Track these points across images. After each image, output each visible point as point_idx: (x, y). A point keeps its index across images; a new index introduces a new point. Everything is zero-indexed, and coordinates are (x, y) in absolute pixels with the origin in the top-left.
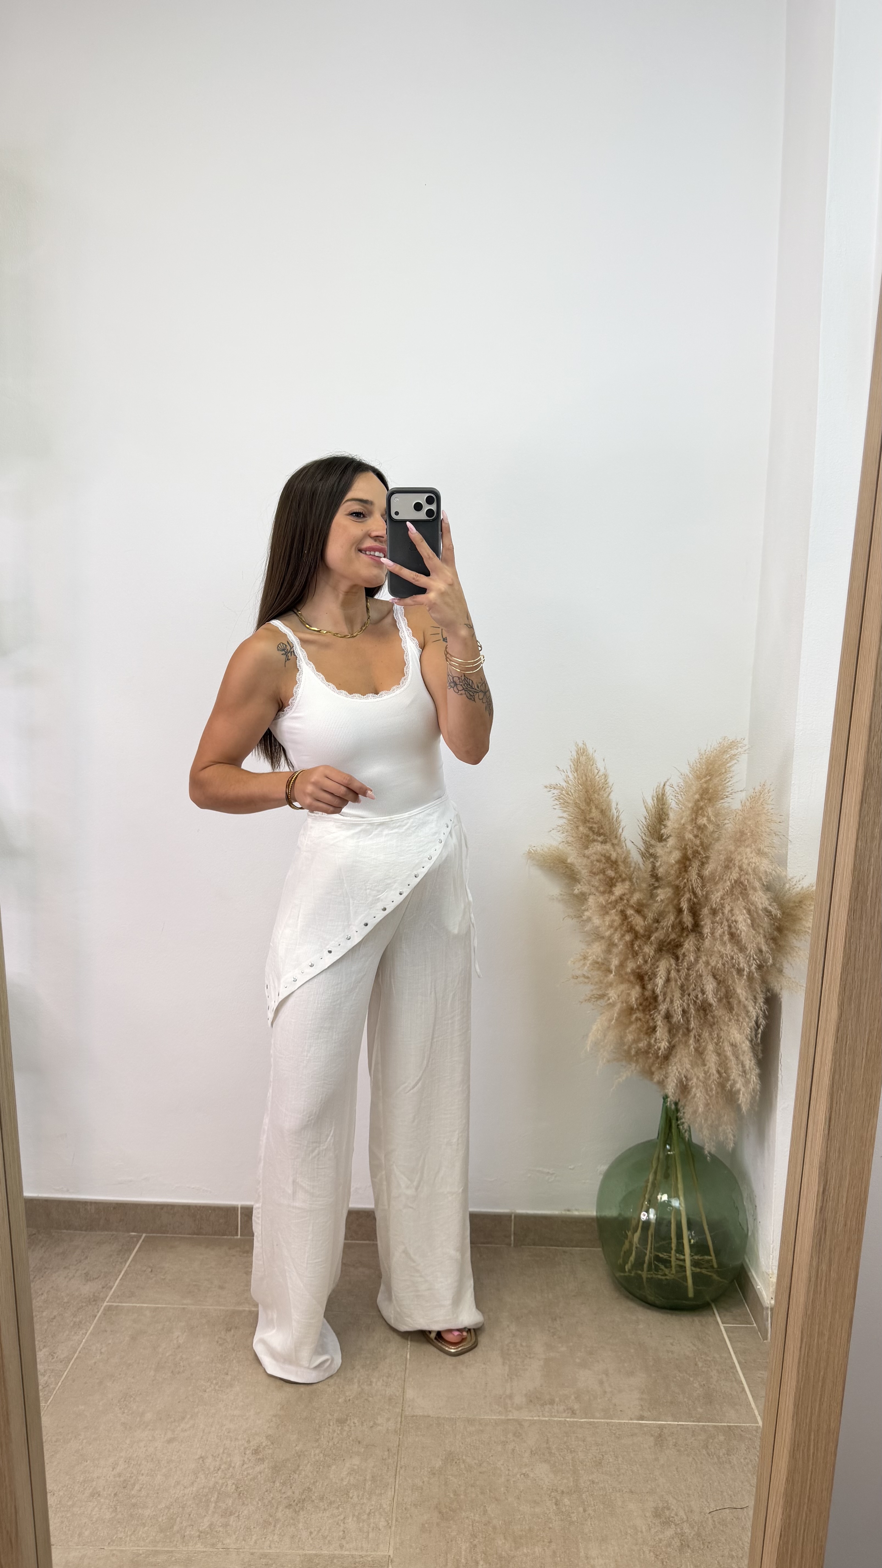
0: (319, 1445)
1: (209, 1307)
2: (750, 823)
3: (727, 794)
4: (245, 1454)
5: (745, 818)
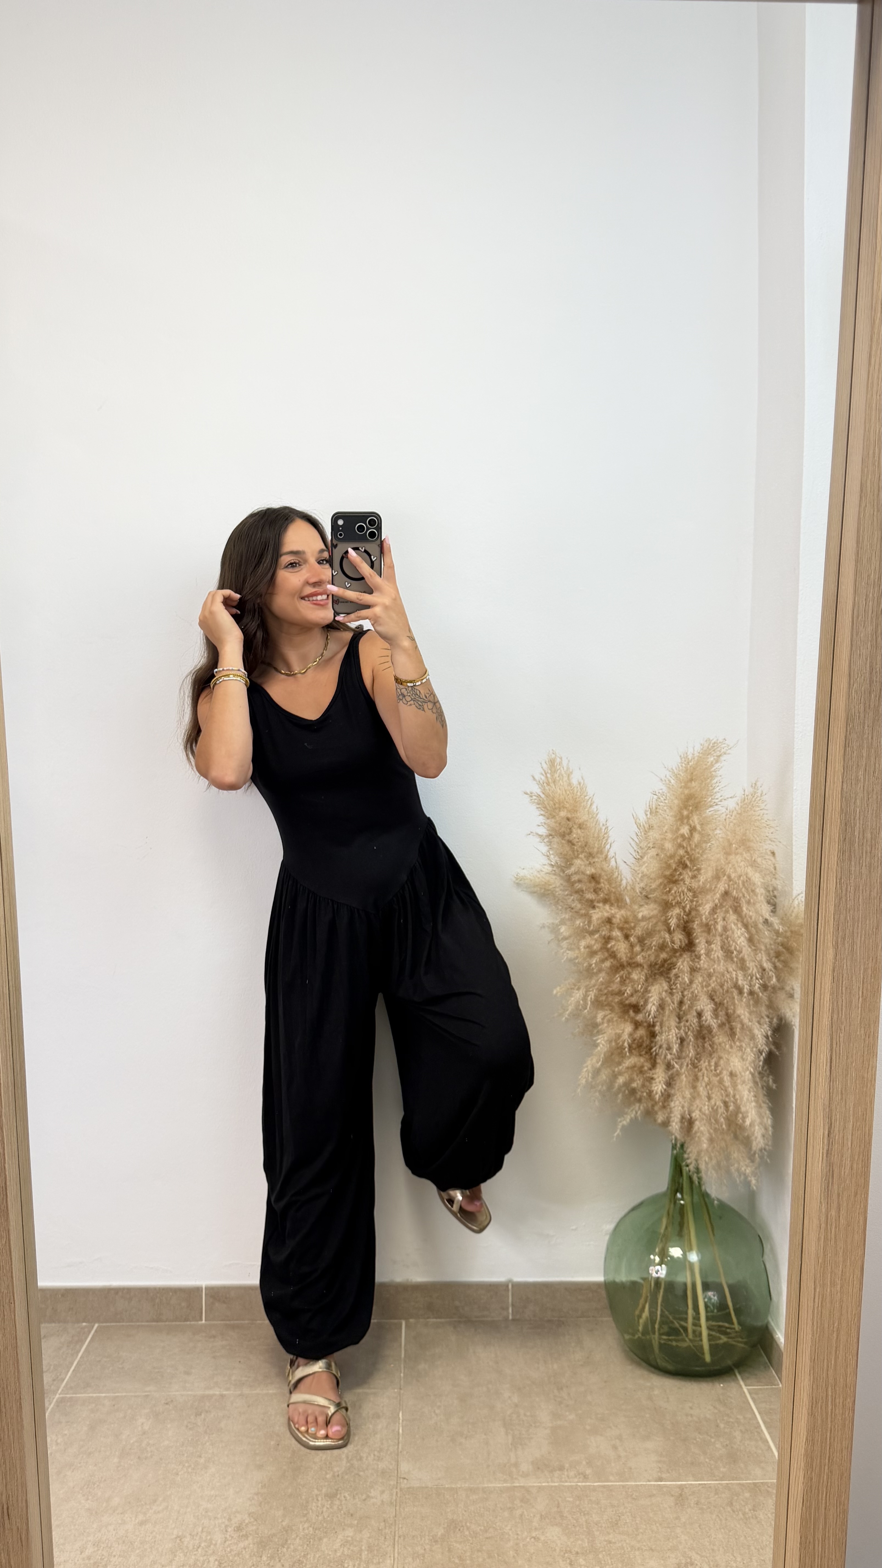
0: (307, 1520)
1: (174, 1393)
4: (226, 1531)
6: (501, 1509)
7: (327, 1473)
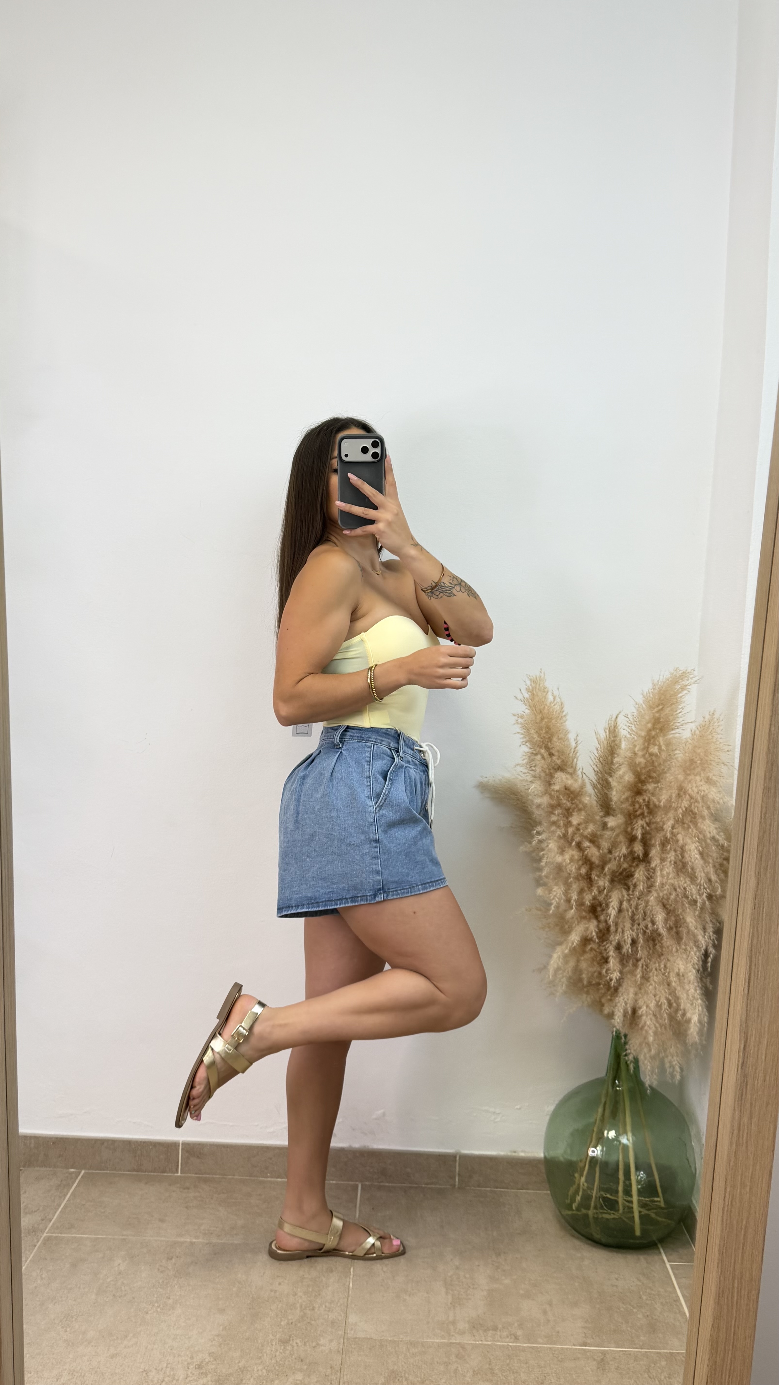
0: (261, 1362)
1: (149, 1238)
2: (699, 751)
3: (678, 724)
4: (188, 1368)
5: (695, 747)
6: (438, 1363)
7: (281, 1320)
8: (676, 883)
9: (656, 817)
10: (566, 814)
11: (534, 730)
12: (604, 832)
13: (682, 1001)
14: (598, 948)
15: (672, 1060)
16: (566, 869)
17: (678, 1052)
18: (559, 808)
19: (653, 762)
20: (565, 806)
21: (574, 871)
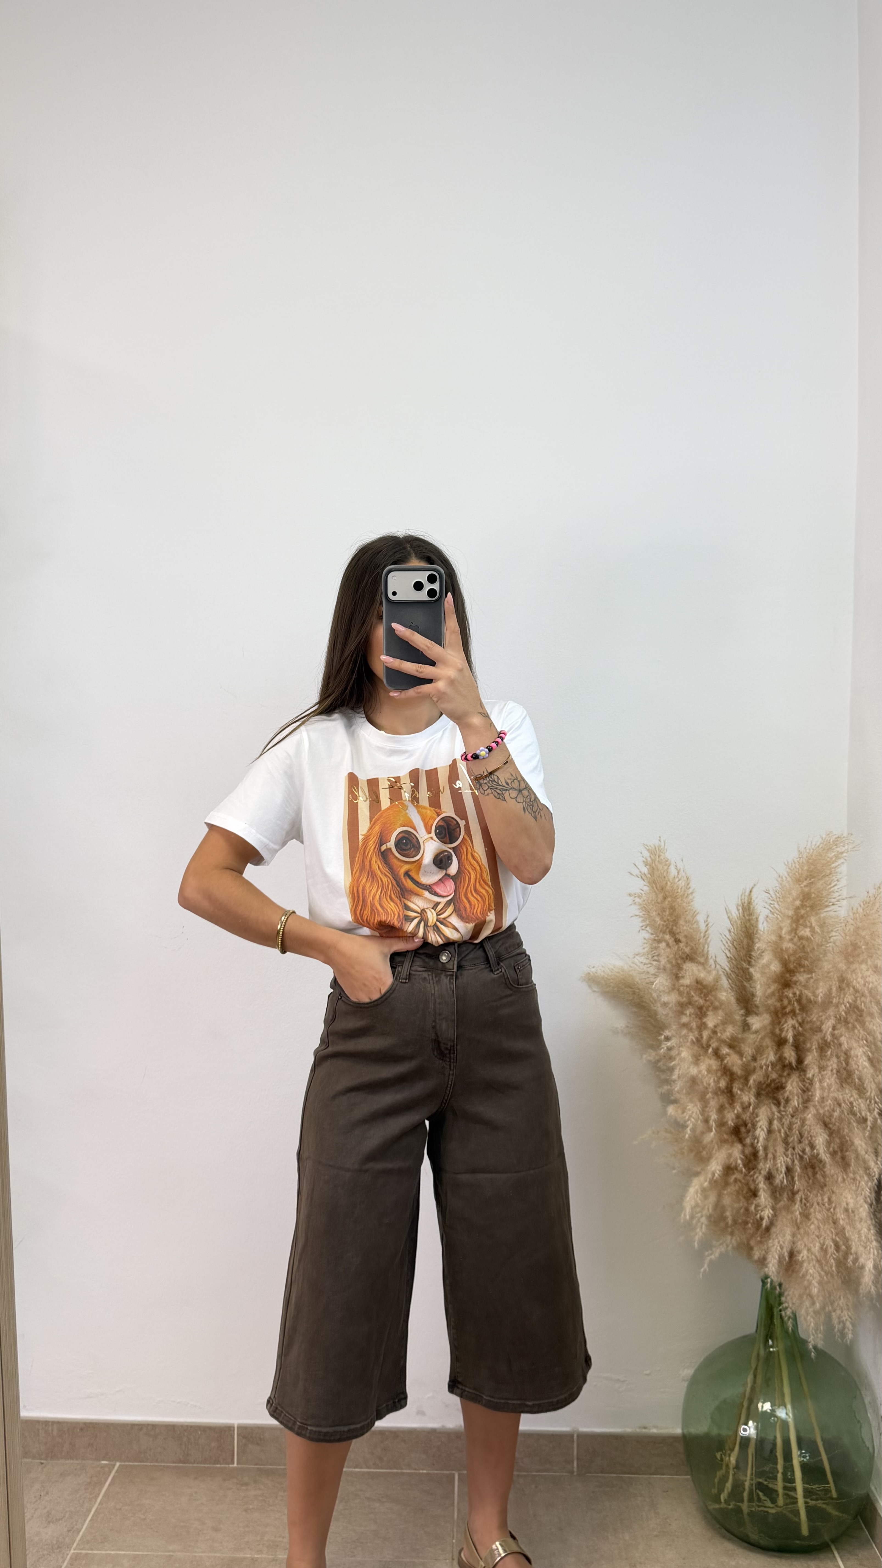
2: (863, 934)
3: (832, 900)
8: (841, 1097)
9: (811, 1014)
10: (699, 1013)
11: (656, 911)
12: (746, 1035)
13: (853, 1244)
14: (744, 1179)
15: (842, 1314)
16: (702, 1083)
17: (849, 1304)
18: (690, 1007)
19: (804, 947)
20: (697, 1003)
21: (712, 1084)
